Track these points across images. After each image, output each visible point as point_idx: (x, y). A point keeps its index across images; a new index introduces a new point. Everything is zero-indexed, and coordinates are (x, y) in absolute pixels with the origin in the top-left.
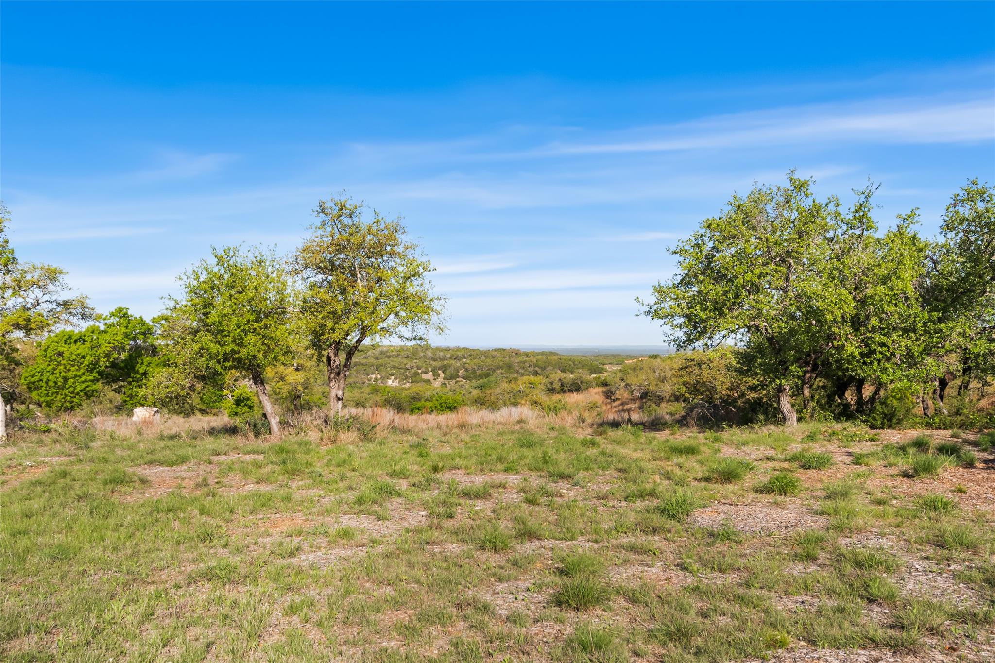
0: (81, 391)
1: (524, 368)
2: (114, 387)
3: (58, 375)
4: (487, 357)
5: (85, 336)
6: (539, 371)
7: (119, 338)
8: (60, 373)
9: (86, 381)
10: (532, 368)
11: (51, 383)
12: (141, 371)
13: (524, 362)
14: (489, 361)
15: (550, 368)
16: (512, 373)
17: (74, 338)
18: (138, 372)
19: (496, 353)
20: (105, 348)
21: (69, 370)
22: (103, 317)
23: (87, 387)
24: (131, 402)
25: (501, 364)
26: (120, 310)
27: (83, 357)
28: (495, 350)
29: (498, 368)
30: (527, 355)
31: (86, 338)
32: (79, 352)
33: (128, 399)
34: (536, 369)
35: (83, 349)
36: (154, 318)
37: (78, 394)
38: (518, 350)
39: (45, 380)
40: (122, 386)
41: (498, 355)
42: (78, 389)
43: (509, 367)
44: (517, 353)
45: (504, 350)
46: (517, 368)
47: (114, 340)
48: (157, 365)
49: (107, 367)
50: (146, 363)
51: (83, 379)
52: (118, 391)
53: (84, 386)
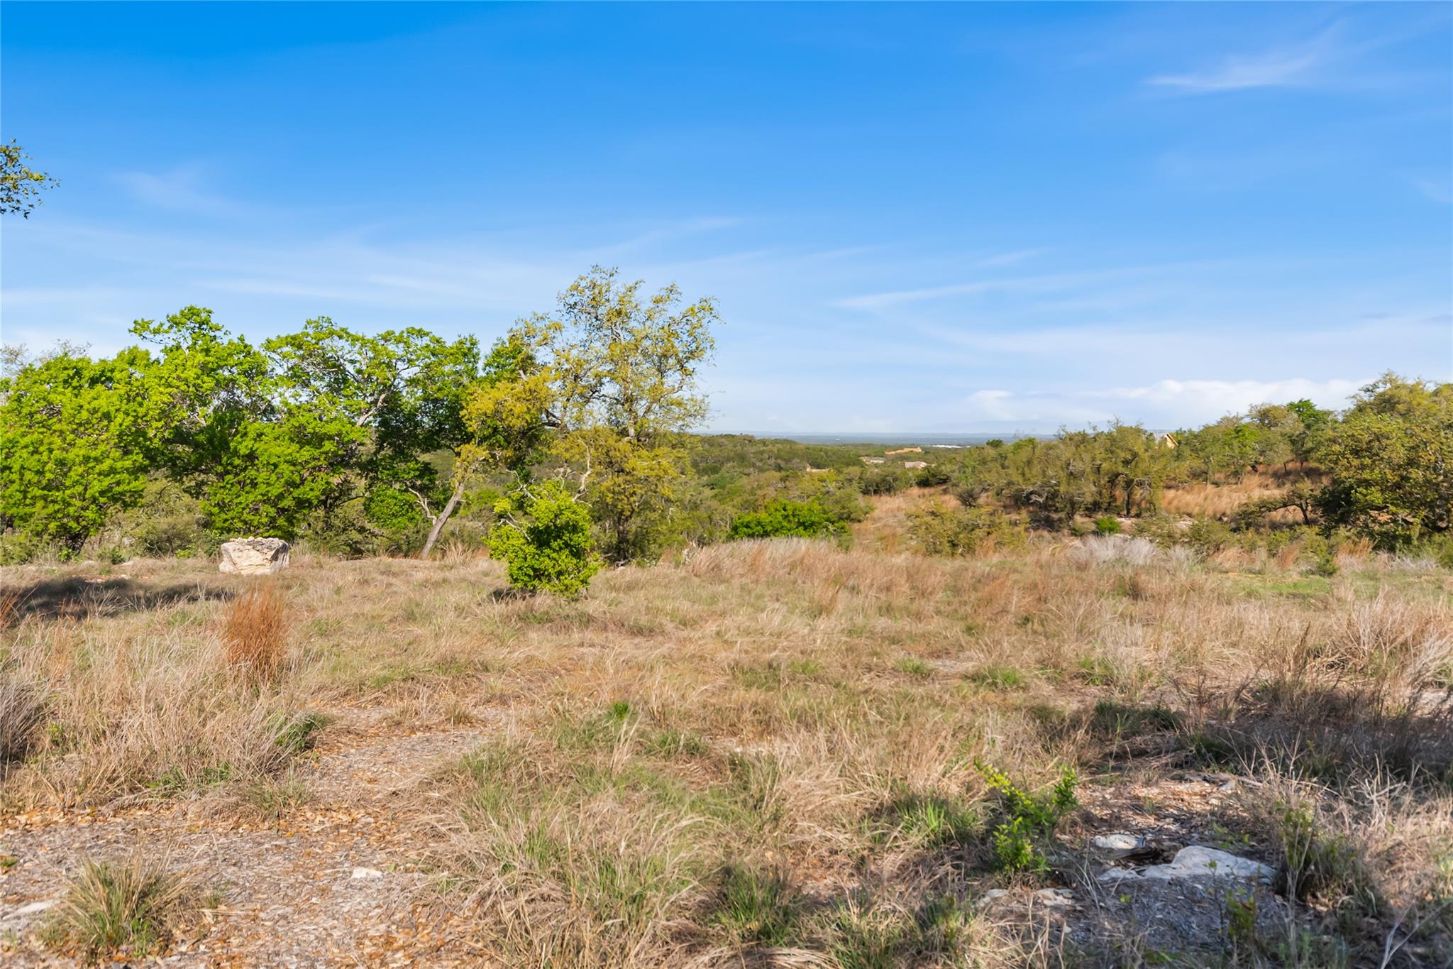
0: (102, 493)
1: (761, 460)
2: (187, 484)
3: (45, 457)
4: (711, 445)
5: (112, 371)
6: (783, 464)
7: (191, 374)
8: (51, 451)
9: (112, 471)
10: (772, 461)
11: (29, 476)
12: (243, 450)
13: (762, 453)
14: (716, 451)
15: (796, 460)
16: (746, 466)
17: (87, 374)
18: (236, 452)
19: (723, 440)
20: (158, 397)
21: (72, 445)
22: (152, 327)
23: (118, 483)
24: (223, 516)
25: (732, 454)
26: (192, 313)
27: (107, 416)
28: (722, 436)
29: (728, 460)
30: (764, 442)
31: (117, 375)
32: (95, 404)
33: (216, 510)
34: (779, 461)
35: (105, 399)
36: (269, 341)
37: (94, 500)
38: (752, 437)
39: (16, 467)
40: (203, 483)
41: (726, 442)
42: (96, 487)
43: (742, 458)
44: (750, 440)
45: (733, 436)
46: (753, 460)
47: (178, 378)
48: (276, 439)
49: (166, 441)
50: (252, 434)
51: (105, 466)
52: (196, 492)
53: (107, 482)
